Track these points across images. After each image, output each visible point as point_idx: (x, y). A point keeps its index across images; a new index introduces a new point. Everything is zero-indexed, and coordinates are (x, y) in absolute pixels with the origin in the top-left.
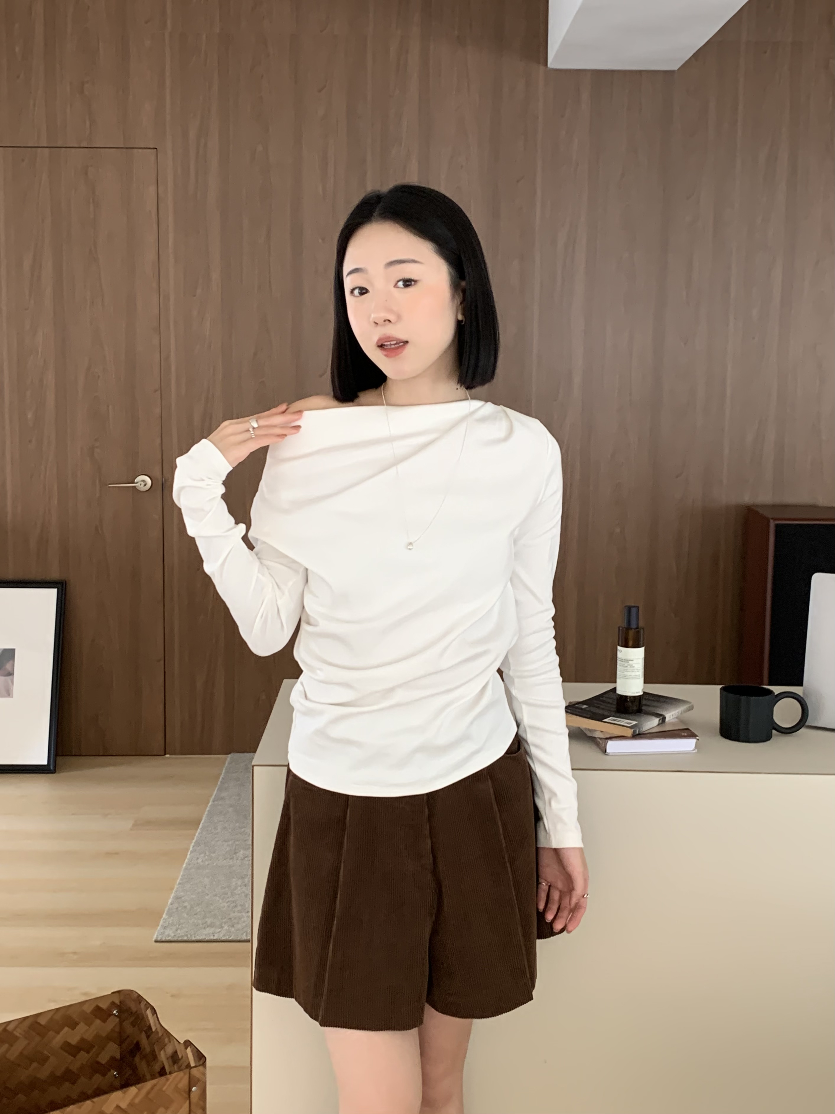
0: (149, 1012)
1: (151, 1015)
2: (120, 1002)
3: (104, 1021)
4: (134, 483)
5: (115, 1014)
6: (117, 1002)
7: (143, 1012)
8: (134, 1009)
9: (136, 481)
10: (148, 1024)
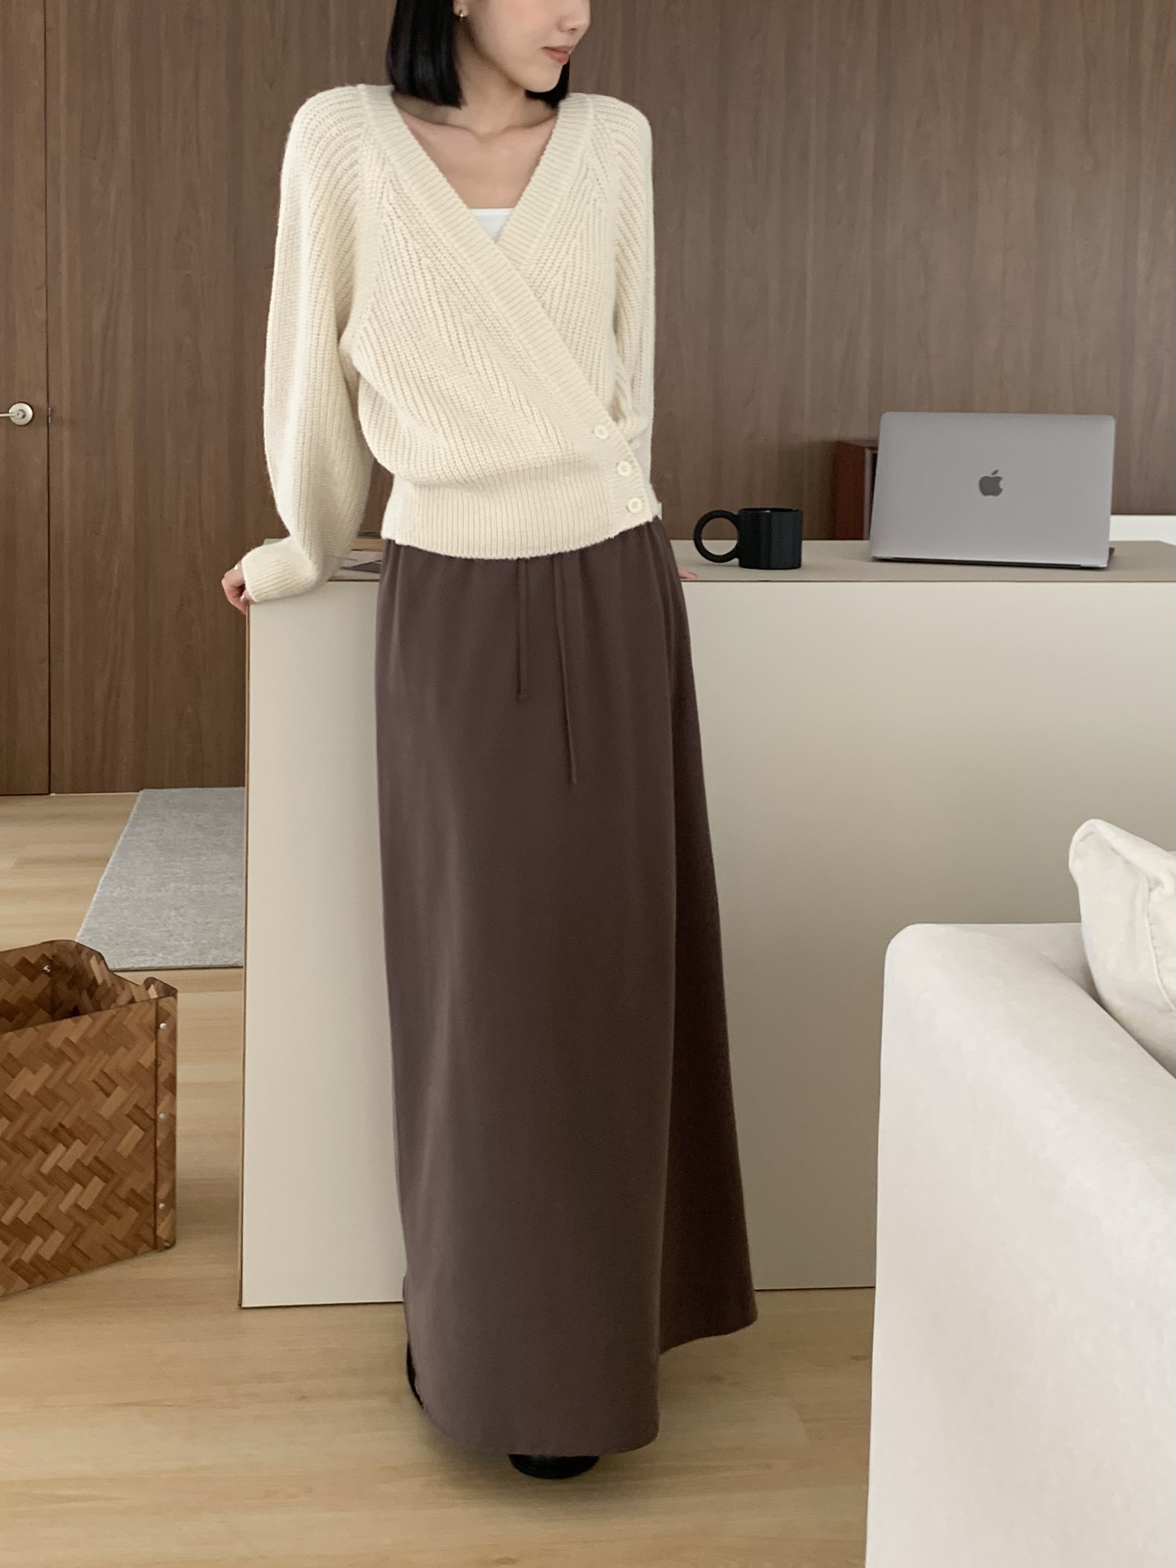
0: (93, 961)
1: (96, 963)
2: (54, 956)
3: (32, 979)
4: (8, 413)
5: (46, 971)
6: (48, 955)
7: (85, 963)
8: (71, 964)
9: (10, 411)
10: (91, 978)
